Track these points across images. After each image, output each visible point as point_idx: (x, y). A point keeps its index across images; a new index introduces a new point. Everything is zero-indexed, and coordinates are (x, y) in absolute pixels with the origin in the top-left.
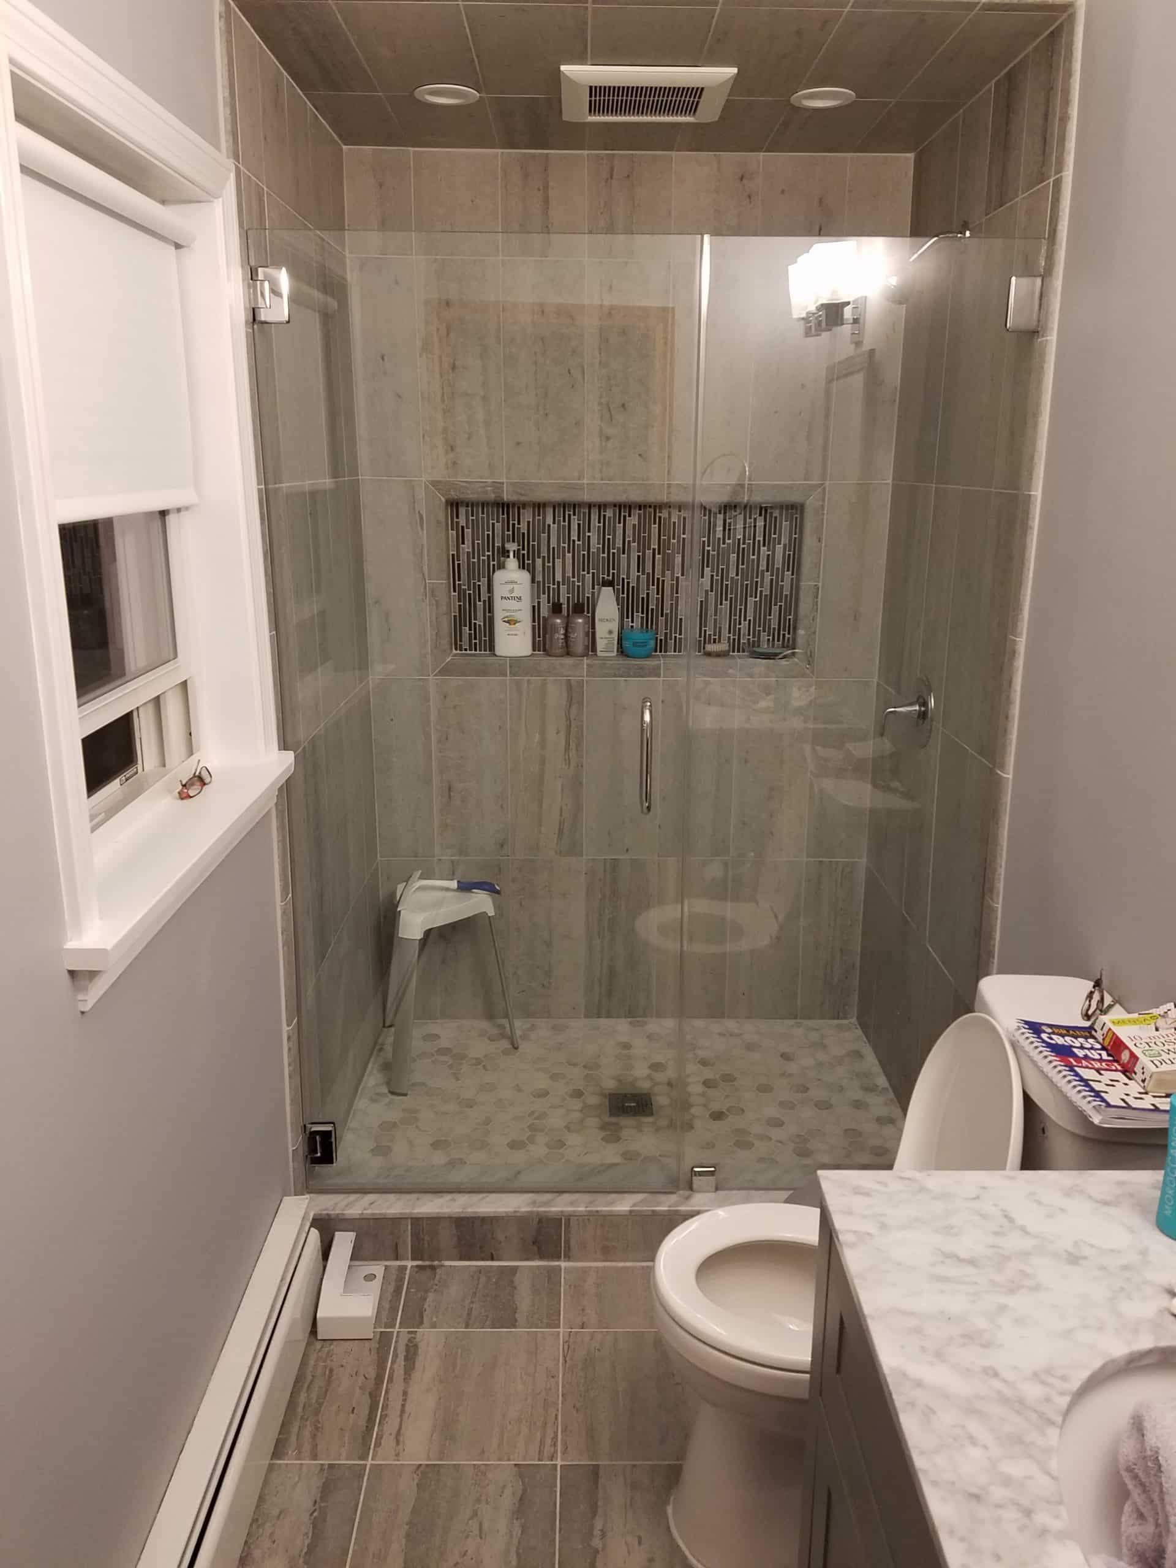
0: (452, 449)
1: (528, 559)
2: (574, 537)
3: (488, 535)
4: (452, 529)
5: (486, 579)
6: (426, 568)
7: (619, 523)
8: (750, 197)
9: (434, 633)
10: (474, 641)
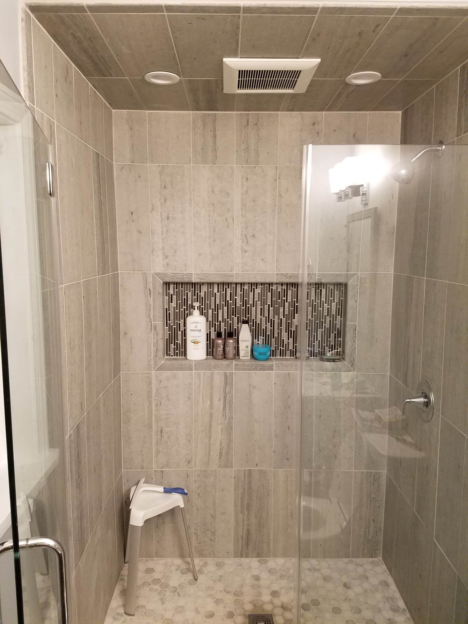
0: (167, 257)
1: (205, 310)
2: (228, 299)
3: (185, 298)
4: (166, 296)
5: (183, 320)
6: (152, 317)
7: (251, 292)
8: (318, 133)
9: (155, 349)
10: (176, 351)
